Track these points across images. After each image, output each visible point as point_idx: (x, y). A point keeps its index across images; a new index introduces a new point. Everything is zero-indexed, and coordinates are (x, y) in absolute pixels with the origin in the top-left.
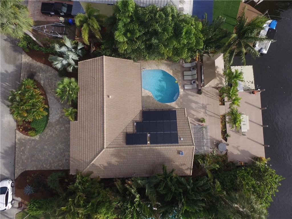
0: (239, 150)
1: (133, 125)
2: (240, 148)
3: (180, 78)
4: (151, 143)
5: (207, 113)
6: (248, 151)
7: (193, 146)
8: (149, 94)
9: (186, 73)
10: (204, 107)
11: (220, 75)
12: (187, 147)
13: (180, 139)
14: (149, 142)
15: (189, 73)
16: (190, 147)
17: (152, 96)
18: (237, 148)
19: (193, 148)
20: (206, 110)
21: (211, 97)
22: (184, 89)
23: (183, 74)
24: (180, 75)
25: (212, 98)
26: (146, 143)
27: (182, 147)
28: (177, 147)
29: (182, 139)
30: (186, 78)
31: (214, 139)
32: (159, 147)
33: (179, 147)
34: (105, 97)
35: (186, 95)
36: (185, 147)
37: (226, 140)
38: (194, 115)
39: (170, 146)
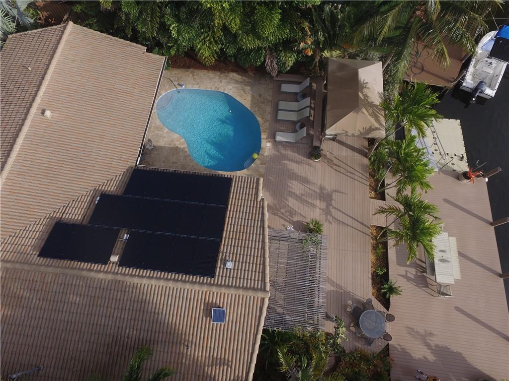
0: (428, 346)
1: (94, 197)
2: (434, 341)
3: (268, 117)
4: (122, 263)
5: (331, 215)
6: (459, 355)
7: (260, 295)
8: (177, 144)
9: (283, 105)
10: (326, 197)
11: (372, 105)
12: (241, 292)
13: (225, 262)
14: (114, 259)
15: (294, 105)
16: (250, 293)
17: (187, 150)
18: (424, 338)
19: (263, 300)
20: (329, 205)
21: (349, 174)
22: (276, 143)
23: (277, 104)
24: (268, 109)
25: (351, 175)
26: (105, 261)
27: (224, 290)
28: (205, 288)
29: (230, 265)
30: (282, 116)
31: (346, 295)
32: (145, 281)
33: (214, 289)
34: (33, 110)
35: (278, 159)
36: (233, 291)
37: (386, 304)
39: (185, 282)
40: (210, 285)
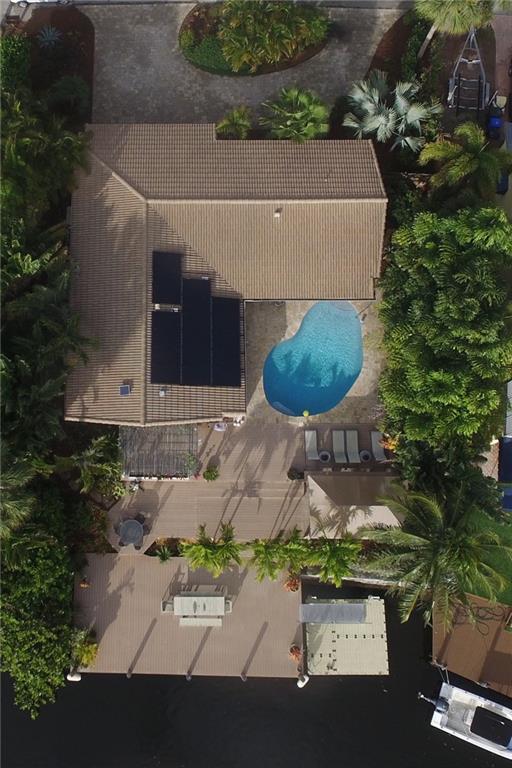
0: (120, 588)
1: (207, 274)
2: (124, 593)
3: (337, 421)
4: (155, 314)
6: (114, 617)
7: (142, 419)
8: (289, 328)
9: (353, 436)
10: (251, 488)
11: (345, 521)
12: (142, 404)
13: (164, 390)
14: (157, 307)
15: (353, 445)
16: (142, 412)
18: (126, 584)
19: (138, 422)
20: (243, 493)
21: (281, 516)
22: (305, 429)
23: (352, 429)
24: (348, 420)
26: (155, 301)
27: (142, 391)
28: (143, 378)
29: (162, 394)
30: (338, 436)
31: (156, 513)
32: (143, 333)
33: (143, 384)
34: (278, 202)
35: (290, 434)
36: (142, 398)
37: (151, 552)
38: (228, 453)
39: (146, 362)
40: (146, 381)
